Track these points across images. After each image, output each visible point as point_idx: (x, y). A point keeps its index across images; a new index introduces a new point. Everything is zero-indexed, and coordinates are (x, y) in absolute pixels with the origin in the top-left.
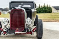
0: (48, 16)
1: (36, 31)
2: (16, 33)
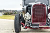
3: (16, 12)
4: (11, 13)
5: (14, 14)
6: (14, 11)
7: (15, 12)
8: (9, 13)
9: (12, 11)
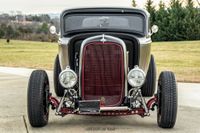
0: (191, 58)
1: (155, 107)
2: (102, 108)
3: (45, 25)
4: (21, 29)
5: (39, 32)
6: (36, 19)
7: (41, 24)
8: (13, 27)
9: (27, 19)
